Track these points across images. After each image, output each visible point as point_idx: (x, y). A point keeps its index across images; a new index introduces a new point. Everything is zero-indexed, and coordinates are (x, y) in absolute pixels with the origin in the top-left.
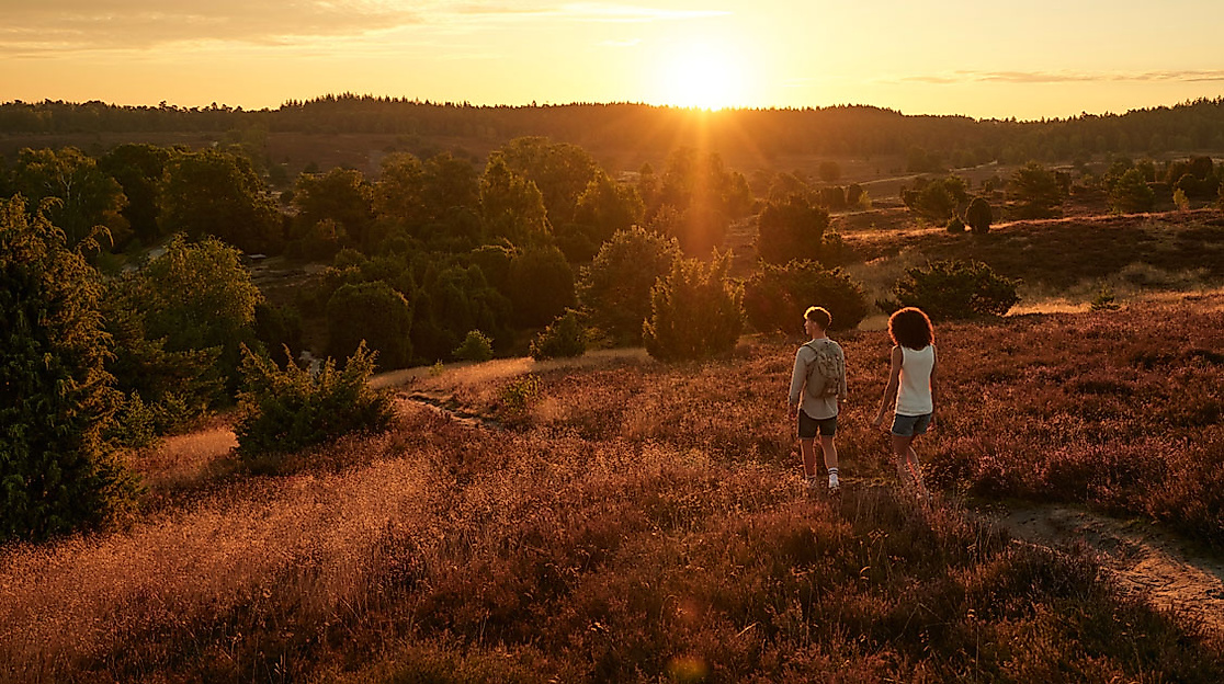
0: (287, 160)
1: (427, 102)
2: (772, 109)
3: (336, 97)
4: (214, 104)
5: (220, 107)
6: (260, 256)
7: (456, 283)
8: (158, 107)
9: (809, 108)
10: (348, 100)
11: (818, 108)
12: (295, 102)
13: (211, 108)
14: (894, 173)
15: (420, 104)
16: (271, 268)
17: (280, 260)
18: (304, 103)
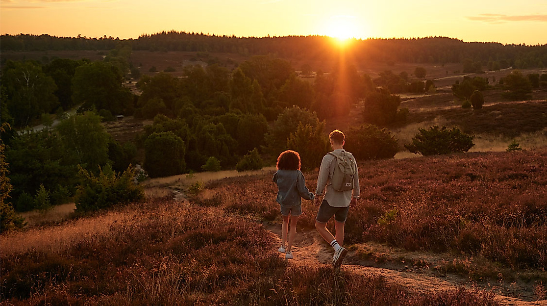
0: (141, 65)
1: (214, 35)
2: (394, 39)
3: (167, 33)
4: (105, 36)
5: (108, 38)
6: (122, 116)
7: (210, 132)
8: (76, 37)
9: (413, 38)
10: (173, 34)
11: (418, 38)
12: (146, 35)
13: (103, 38)
14: (456, 73)
15: (210, 36)
16: (126, 122)
17: (132, 118)
18: (150, 36)
